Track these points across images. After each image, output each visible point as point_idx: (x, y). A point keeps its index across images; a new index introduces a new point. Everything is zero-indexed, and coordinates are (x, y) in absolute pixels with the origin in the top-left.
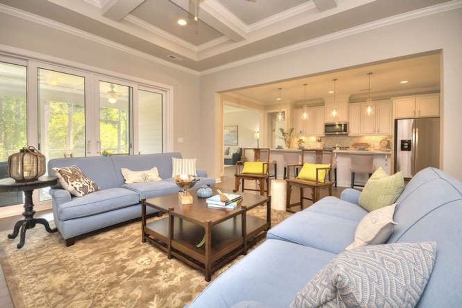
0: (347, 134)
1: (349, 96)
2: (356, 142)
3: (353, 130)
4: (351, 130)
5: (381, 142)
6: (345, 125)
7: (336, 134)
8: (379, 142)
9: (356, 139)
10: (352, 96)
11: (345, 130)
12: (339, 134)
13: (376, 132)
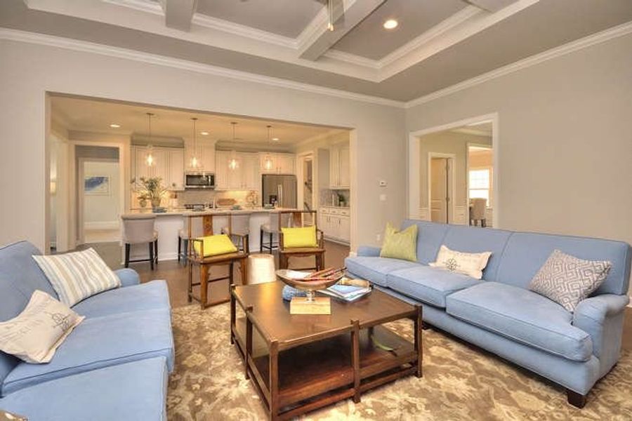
0: (213, 189)
1: (215, 141)
2: (222, 198)
3: (220, 184)
4: (219, 184)
5: (247, 199)
6: (213, 177)
7: (203, 188)
8: (245, 198)
9: (221, 194)
10: (219, 142)
11: (213, 183)
12: (206, 189)
13: (243, 187)
